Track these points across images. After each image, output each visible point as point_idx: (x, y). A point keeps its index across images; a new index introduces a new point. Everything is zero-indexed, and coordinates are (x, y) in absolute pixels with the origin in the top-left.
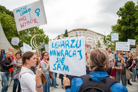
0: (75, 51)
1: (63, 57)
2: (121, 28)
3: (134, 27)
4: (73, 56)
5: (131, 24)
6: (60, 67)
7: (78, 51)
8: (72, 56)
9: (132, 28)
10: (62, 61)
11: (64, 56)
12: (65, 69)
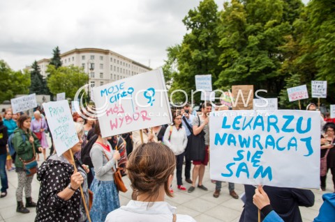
0: (294, 138)
1: (258, 148)
2: (190, 54)
3: (216, 54)
4: (289, 149)
5: (210, 46)
6: (246, 171)
7: (302, 140)
8: (284, 148)
9: (213, 57)
10: (256, 159)
11: (261, 148)
12: (260, 175)
